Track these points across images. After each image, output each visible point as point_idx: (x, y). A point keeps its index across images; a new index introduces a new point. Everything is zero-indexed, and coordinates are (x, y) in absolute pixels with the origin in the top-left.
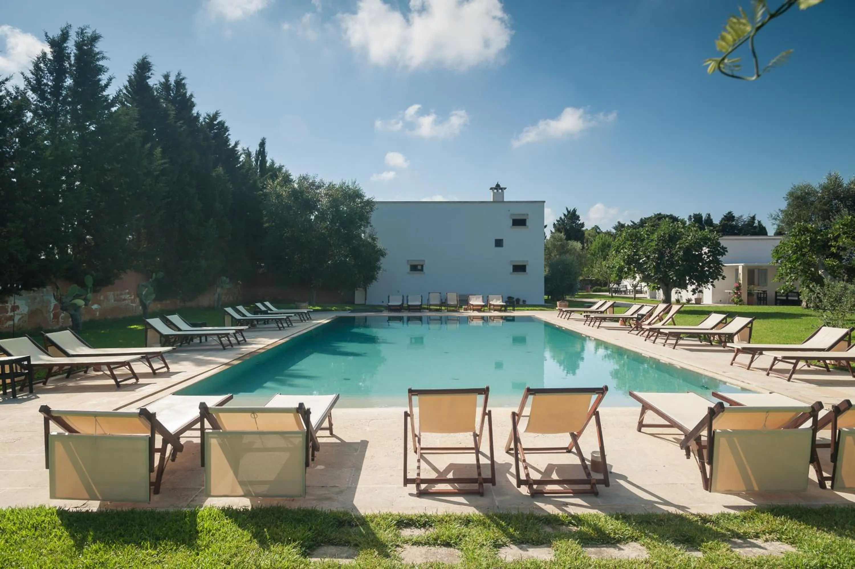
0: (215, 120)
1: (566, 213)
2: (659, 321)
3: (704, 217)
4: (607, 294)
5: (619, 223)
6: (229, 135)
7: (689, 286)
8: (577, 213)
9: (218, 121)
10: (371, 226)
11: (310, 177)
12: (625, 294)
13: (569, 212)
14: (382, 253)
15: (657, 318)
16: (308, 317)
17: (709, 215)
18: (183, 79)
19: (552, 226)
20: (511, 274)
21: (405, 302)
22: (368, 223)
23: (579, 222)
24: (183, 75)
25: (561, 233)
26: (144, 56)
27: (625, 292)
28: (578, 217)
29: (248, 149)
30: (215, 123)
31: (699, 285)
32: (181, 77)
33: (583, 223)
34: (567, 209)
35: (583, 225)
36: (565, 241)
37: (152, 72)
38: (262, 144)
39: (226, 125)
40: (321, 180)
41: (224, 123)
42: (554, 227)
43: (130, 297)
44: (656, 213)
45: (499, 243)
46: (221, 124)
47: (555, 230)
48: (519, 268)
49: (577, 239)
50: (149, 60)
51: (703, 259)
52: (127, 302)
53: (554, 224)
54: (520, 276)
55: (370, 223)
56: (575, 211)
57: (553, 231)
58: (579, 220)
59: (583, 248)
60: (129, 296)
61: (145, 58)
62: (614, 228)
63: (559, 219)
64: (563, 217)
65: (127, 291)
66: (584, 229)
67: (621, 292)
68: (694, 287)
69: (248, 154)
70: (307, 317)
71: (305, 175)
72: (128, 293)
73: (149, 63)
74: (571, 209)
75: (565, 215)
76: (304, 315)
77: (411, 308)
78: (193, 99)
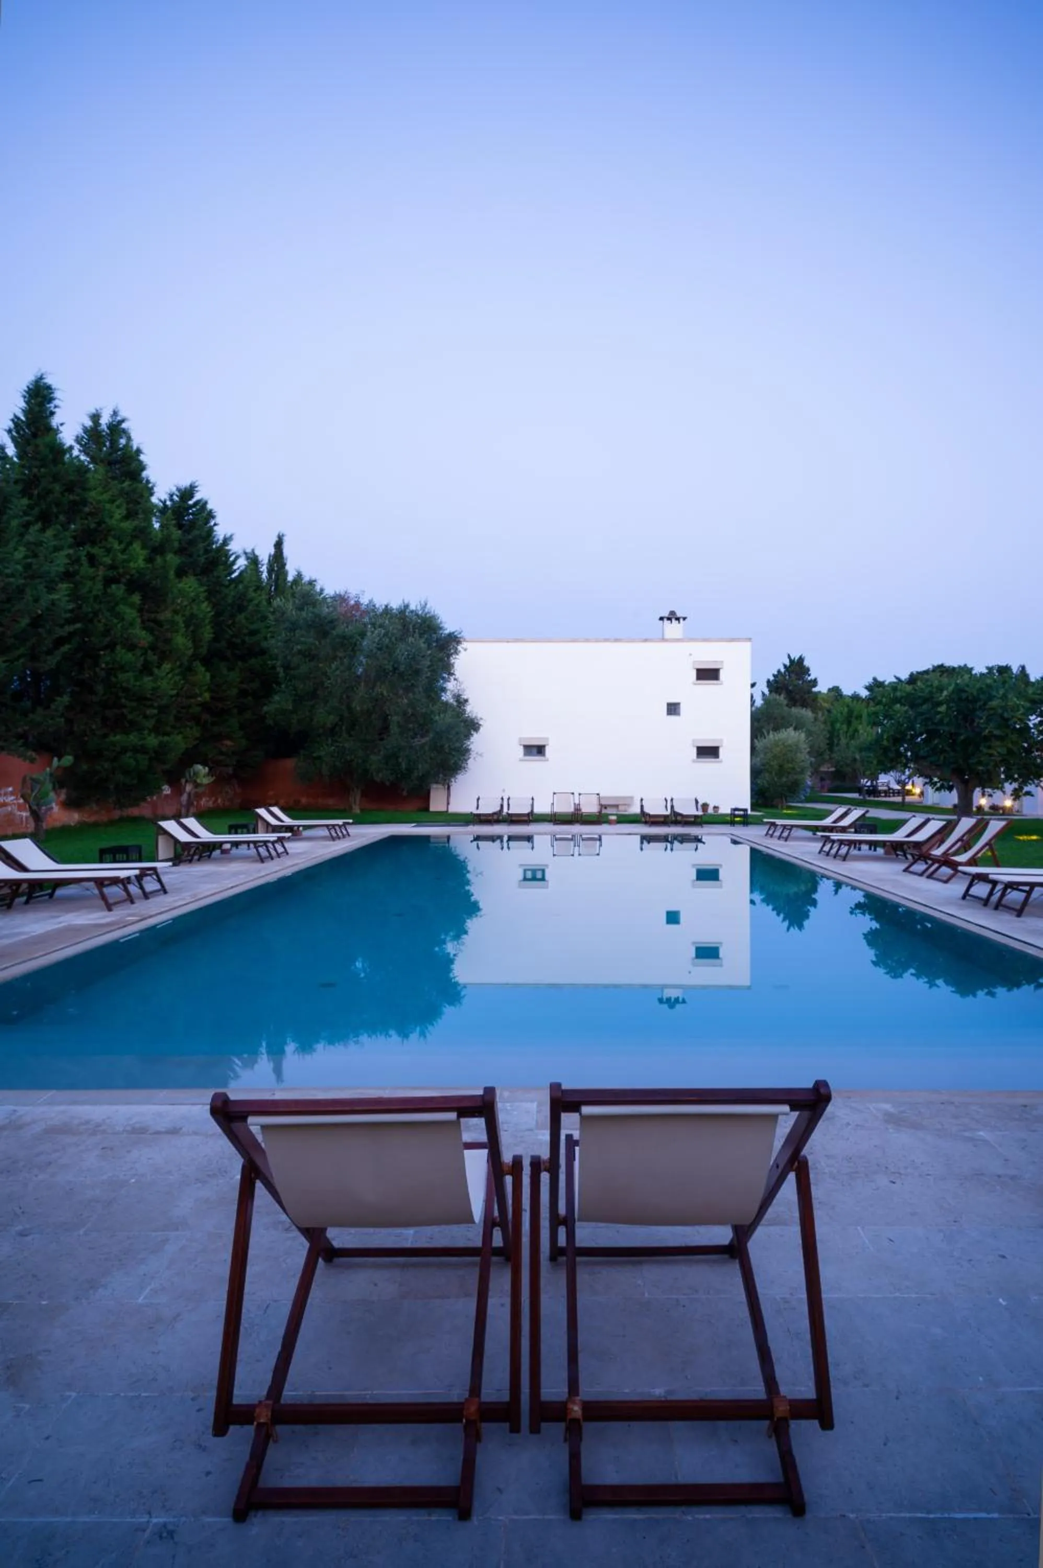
0: (190, 499)
1: (788, 663)
2: (962, 849)
3: (1015, 669)
4: (855, 795)
5: (875, 679)
6: (215, 524)
7: (1007, 785)
8: (806, 663)
9: (194, 500)
10: (455, 679)
11: (351, 596)
12: (885, 796)
13: (792, 661)
14: (473, 726)
15: (959, 844)
16: (345, 832)
17: (1023, 668)
18: (123, 421)
19: (765, 684)
20: (694, 761)
21: (505, 810)
22: (451, 674)
23: (809, 678)
24: (123, 414)
25: (780, 695)
26: (39, 375)
27: (885, 792)
28: (808, 669)
29: (253, 550)
30: (191, 502)
31: (1025, 783)
32: (119, 418)
33: (815, 680)
34: (789, 656)
35: (814, 683)
36: (786, 708)
37: (56, 402)
38: (279, 545)
39: (209, 507)
40: (371, 601)
41: (206, 503)
42: (768, 686)
43: (17, 799)
44: (936, 664)
45: (673, 709)
46: (202, 505)
47: (770, 691)
48: (708, 752)
49: (804, 705)
50: (49, 380)
51: (1032, 737)
52: (9, 809)
53: (768, 681)
54: (708, 765)
55: (453, 674)
56: (801, 659)
57: (766, 691)
58: (809, 675)
59: (816, 719)
60: (13, 798)
61: (41, 378)
62: (867, 688)
63: (776, 673)
64: (783, 670)
65: (10, 789)
66: (815, 690)
67: (880, 792)
68: (1015, 785)
69: (254, 560)
70: (342, 832)
71: (342, 593)
72: (12, 793)
73: (49, 387)
74: (795, 656)
75: (785, 666)
76: (337, 828)
77: (514, 820)
78: (142, 457)
